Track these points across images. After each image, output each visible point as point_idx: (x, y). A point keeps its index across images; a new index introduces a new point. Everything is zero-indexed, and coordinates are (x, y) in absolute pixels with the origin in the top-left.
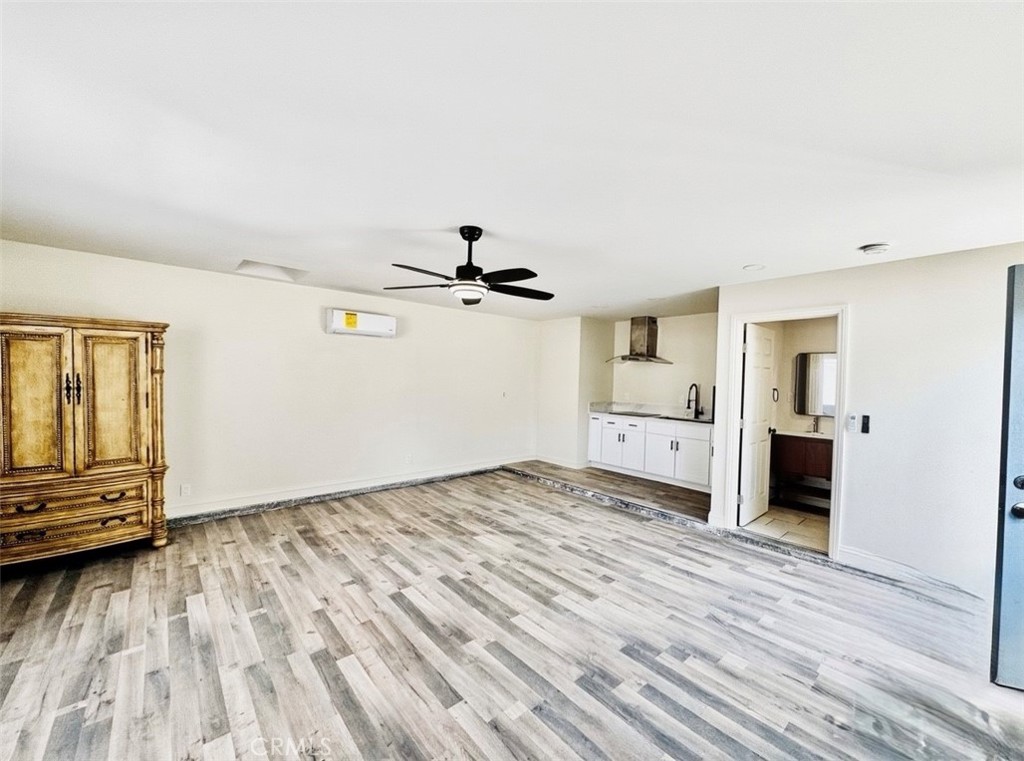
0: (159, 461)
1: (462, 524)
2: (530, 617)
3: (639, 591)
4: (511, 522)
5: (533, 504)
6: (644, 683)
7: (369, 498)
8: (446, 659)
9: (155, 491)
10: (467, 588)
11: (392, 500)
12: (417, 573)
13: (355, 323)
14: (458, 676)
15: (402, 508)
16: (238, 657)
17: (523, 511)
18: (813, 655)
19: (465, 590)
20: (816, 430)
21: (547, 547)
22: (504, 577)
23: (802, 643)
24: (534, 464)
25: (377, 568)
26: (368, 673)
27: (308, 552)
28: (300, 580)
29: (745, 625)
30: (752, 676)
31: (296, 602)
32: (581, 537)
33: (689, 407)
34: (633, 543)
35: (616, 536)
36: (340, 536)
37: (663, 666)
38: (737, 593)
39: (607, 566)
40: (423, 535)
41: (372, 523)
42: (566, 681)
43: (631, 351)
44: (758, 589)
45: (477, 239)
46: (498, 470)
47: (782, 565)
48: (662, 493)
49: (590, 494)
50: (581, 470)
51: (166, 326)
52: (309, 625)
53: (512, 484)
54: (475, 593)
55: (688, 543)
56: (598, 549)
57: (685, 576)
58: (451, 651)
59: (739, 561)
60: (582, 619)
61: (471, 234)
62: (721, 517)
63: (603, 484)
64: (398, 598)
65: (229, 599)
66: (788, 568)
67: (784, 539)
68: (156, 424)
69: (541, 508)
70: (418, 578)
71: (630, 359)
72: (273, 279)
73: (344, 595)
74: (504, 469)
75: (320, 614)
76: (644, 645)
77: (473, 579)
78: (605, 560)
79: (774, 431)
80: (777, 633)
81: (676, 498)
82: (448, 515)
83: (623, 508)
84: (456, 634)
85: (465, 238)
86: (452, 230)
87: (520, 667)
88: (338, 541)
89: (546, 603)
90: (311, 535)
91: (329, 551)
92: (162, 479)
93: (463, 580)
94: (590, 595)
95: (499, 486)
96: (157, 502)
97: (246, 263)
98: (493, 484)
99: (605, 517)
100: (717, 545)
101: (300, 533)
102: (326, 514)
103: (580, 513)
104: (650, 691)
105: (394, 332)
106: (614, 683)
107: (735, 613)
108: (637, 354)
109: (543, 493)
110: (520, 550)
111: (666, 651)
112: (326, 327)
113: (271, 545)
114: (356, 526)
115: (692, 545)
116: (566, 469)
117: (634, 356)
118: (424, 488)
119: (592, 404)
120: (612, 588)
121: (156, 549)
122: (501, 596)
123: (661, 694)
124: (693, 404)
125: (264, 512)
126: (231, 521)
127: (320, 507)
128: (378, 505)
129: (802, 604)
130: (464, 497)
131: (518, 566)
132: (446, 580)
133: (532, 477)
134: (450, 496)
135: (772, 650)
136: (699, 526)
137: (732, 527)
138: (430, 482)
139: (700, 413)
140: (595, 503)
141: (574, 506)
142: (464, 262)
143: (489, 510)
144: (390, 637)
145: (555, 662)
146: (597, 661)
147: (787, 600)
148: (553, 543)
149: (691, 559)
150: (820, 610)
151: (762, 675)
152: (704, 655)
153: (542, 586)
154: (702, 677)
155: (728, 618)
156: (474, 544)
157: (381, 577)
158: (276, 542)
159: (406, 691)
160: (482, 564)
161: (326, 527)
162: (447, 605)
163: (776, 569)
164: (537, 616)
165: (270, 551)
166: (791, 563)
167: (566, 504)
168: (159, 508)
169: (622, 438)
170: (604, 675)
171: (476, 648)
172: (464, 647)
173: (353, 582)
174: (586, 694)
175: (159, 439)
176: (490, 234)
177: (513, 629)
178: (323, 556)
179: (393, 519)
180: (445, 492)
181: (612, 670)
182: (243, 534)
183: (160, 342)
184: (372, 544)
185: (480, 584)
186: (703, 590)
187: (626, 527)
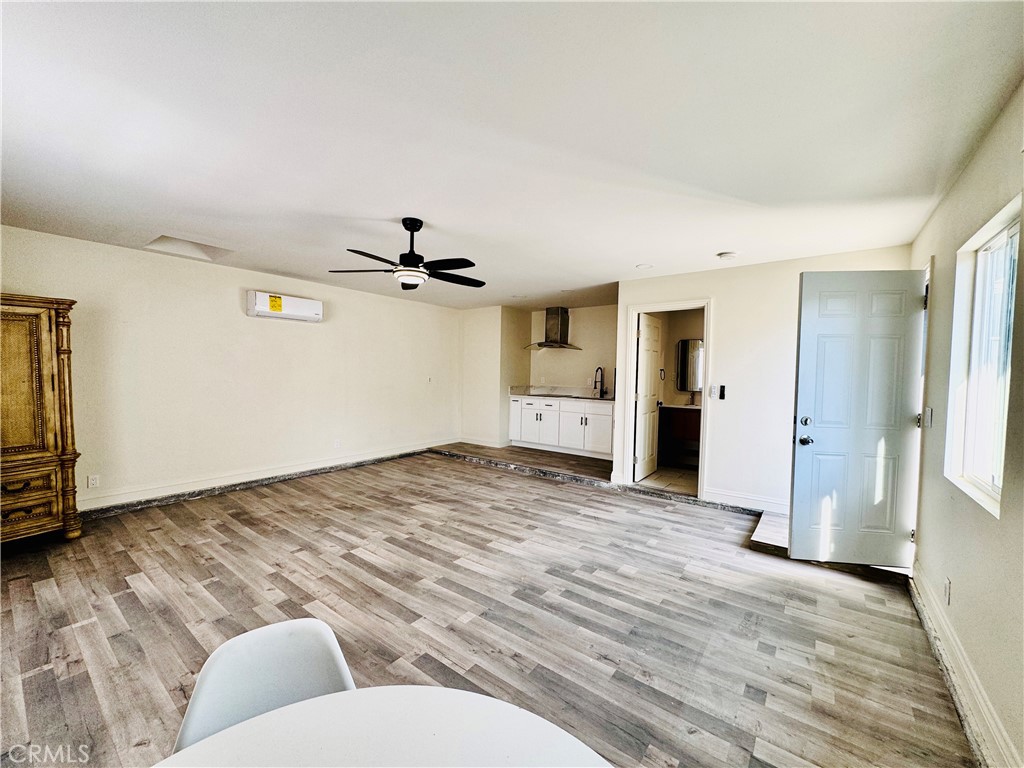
0: (70, 448)
1: (398, 497)
2: (469, 559)
3: (558, 533)
4: (444, 494)
5: (462, 478)
6: (563, 589)
7: (298, 483)
8: (402, 593)
9: (65, 480)
10: (413, 544)
11: (323, 482)
12: (363, 538)
13: (280, 306)
14: (414, 603)
15: (336, 490)
16: (203, 614)
17: (454, 484)
18: (682, 559)
19: (411, 545)
20: (693, 403)
21: (478, 509)
22: (443, 533)
23: (675, 553)
24: (460, 445)
25: (323, 537)
26: (335, 611)
27: (247, 531)
28: (245, 552)
29: (637, 547)
30: (639, 576)
31: (248, 570)
32: (508, 500)
33: (595, 388)
34: (551, 501)
35: (537, 497)
36: (277, 515)
37: (578, 578)
38: (632, 527)
39: (530, 518)
40: (361, 509)
41: (307, 503)
42: (506, 595)
43: (546, 338)
44: (646, 523)
45: (418, 230)
46: (425, 452)
47: (665, 507)
48: (574, 462)
49: (513, 467)
50: (503, 449)
51: (74, 302)
52: (267, 585)
53: (441, 464)
54: (419, 546)
55: (595, 498)
56: (523, 507)
57: (593, 520)
58: (406, 588)
59: (634, 507)
60: (514, 556)
61: (413, 225)
62: (621, 476)
63: (524, 458)
64: (348, 557)
65: (174, 574)
66: (669, 508)
67: (668, 489)
68: (64, 408)
69: (470, 481)
70: (365, 541)
71: (545, 346)
72: (186, 257)
73: (297, 560)
74: (430, 451)
75: (275, 577)
76: (563, 567)
77: (416, 536)
78: (529, 515)
79: (661, 403)
80: (659, 550)
81: (586, 465)
82: (382, 492)
83: (543, 476)
84: (408, 577)
85: (407, 229)
86: (395, 220)
87: (465, 591)
88: (276, 519)
89: (483, 548)
90: (246, 517)
91: (270, 528)
92: (73, 467)
93: (407, 539)
94: (518, 539)
95: (429, 466)
96: (68, 491)
97: (163, 238)
98: (424, 464)
99: (526, 484)
100: (617, 497)
101: (232, 515)
102: (255, 498)
103: (505, 483)
104: (569, 594)
105: (321, 316)
106: (541, 591)
107: (630, 540)
108: (551, 341)
109: (469, 469)
110: (455, 513)
111: (580, 569)
112: (247, 310)
113: (202, 528)
114: (293, 507)
115: (599, 499)
116: (490, 448)
117: (549, 343)
118: (355, 471)
119: (512, 388)
120: (536, 533)
121: (70, 541)
122: (442, 547)
123: (577, 595)
124: (599, 385)
125: (184, 501)
126: (151, 511)
127: (248, 493)
128: (310, 488)
129: (678, 530)
130: (397, 477)
131: (455, 525)
132: (391, 540)
133: (459, 457)
134: (382, 476)
135: (654, 560)
136: (604, 484)
137: (630, 483)
138: (359, 466)
139: (604, 391)
140: (517, 474)
141: (499, 478)
142: (407, 250)
143: (422, 485)
144: (349, 585)
145: (495, 585)
146: (526, 581)
147: (667, 529)
148: (484, 506)
149: (598, 509)
150: (689, 533)
151: (647, 575)
152: (606, 568)
153: (478, 538)
154: (605, 581)
155: (625, 544)
156: (413, 512)
157: (328, 543)
158: (209, 525)
159: (373, 619)
160: (422, 526)
161: (259, 509)
162: (396, 558)
163: (660, 510)
164: (476, 558)
165: (204, 533)
166: (671, 505)
167: (492, 477)
168: (71, 497)
169: (539, 417)
170: (533, 589)
171: (428, 583)
172: (416, 584)
173: (301, 550)
174: (520, 601)
175: (69, 424)
176: (430, 227)
177: (457, 568)
178: (264, 532)
179: (329, 498)
180: (377, 473)
181: (538, 585)
182: (168, 522)
183: (66, 320)
184: (312, 520)
185: (423, 541)
186: (605, 528)
187: (544, 490)
